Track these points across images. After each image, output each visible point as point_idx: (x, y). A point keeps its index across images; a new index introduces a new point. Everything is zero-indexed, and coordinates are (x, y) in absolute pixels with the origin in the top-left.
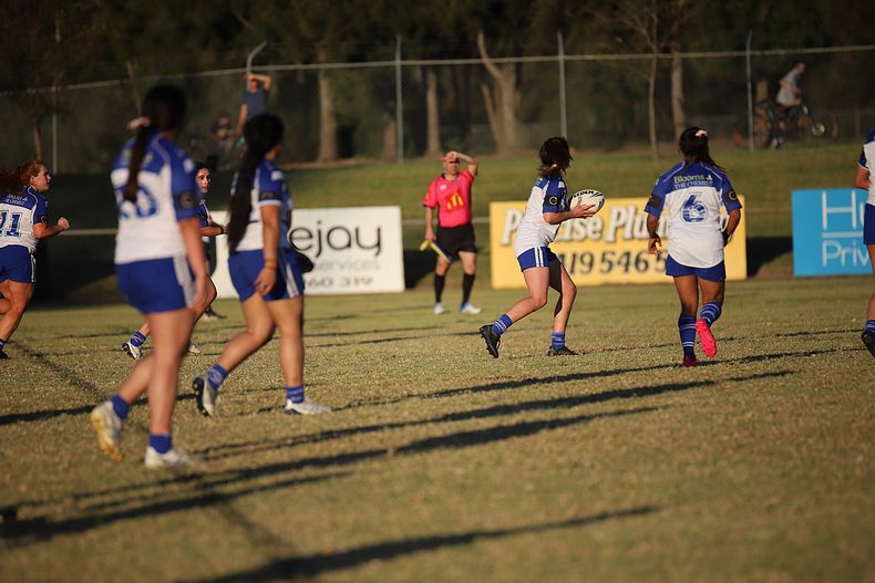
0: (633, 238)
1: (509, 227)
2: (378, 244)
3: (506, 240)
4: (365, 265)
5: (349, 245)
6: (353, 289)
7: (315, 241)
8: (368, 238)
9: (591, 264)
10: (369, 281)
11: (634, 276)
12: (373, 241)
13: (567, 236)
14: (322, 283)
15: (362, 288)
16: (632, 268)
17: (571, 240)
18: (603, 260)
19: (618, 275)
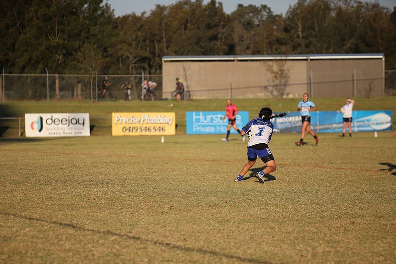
0: (147, 123)
1: (116, 119)
2: (84, 123)
3: (116, 123)
4: (80, 129)
5: (76, 123)
6: (77, 135)
7: (68, 122)
8: (81, 122)
9: (137, 130)
10: (81, 133)
11: (148, 133)
12: (82, 122)
13: (131, 122)
14: (69, 133)
15: (79, 135)
16: (147, 131)
17: (132, 123)
18: (140, 129)
19: (144, 133)
